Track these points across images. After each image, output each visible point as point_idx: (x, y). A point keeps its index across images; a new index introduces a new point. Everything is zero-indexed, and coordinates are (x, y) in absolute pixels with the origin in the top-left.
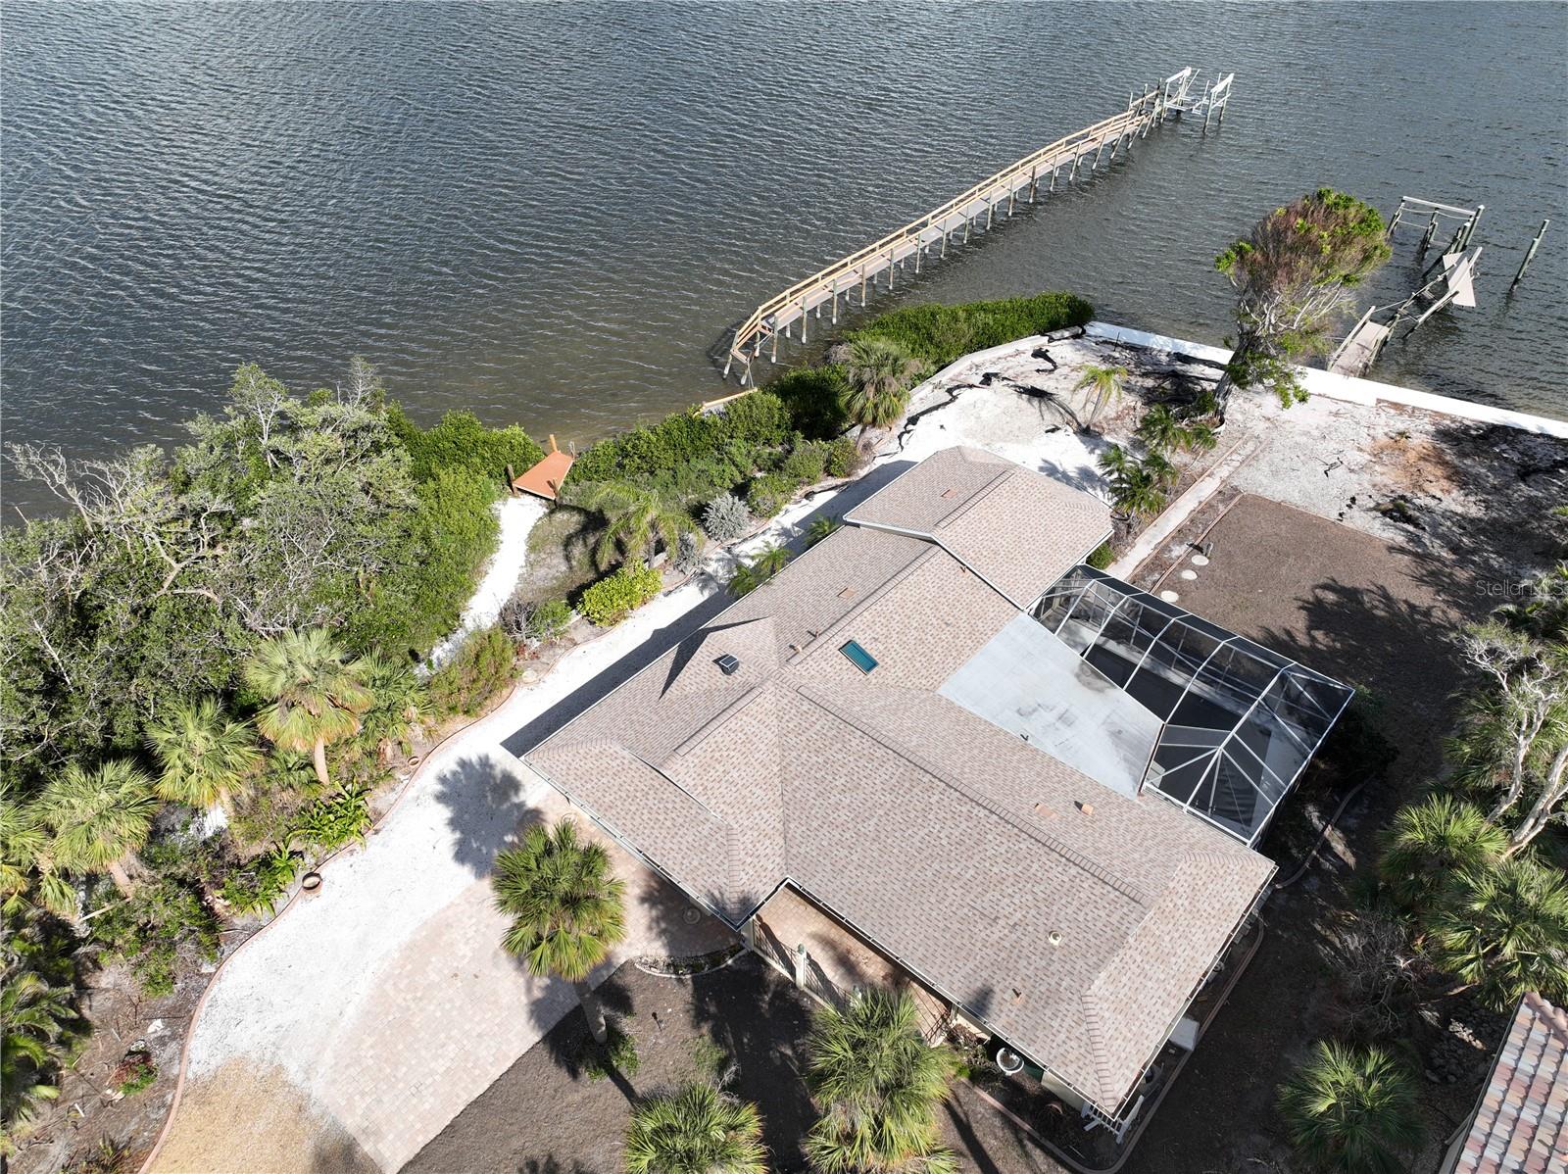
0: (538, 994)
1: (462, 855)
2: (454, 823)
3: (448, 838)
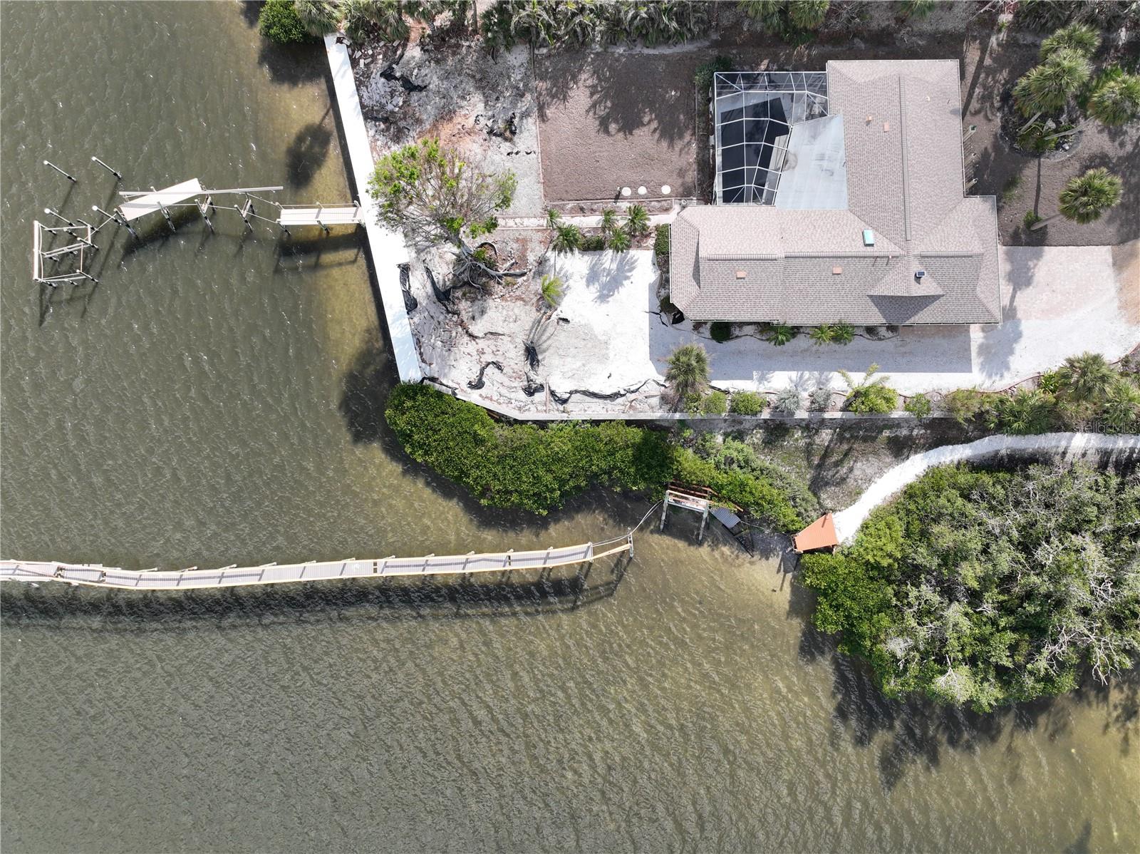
0: (1035, 262)
1: (1018, 336)
2: (1011, 352)
3: (1018, 347)
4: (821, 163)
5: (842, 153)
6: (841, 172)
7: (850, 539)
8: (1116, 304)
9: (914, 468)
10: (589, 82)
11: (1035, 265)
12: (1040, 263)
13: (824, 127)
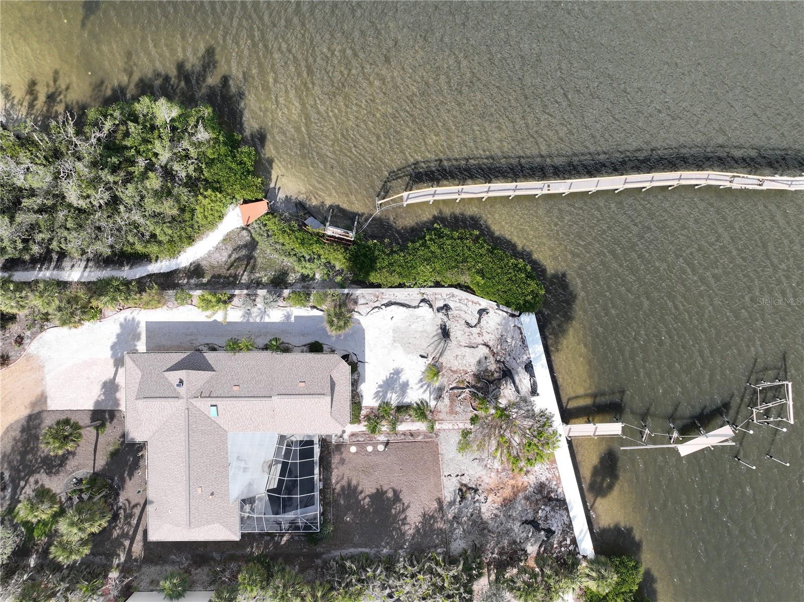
0: (100, 399)
1: (113, 347)
2: (118, 336)
3: (114, 339)
4: (245, 466)
5: (231, 473)
6: (232, 458)
7: (231, 210)
8: (46, 370)
9: (187, 257)
10: (407, 527)
11: (99, 396)
12: (96, 398)
13: (243, 492)
